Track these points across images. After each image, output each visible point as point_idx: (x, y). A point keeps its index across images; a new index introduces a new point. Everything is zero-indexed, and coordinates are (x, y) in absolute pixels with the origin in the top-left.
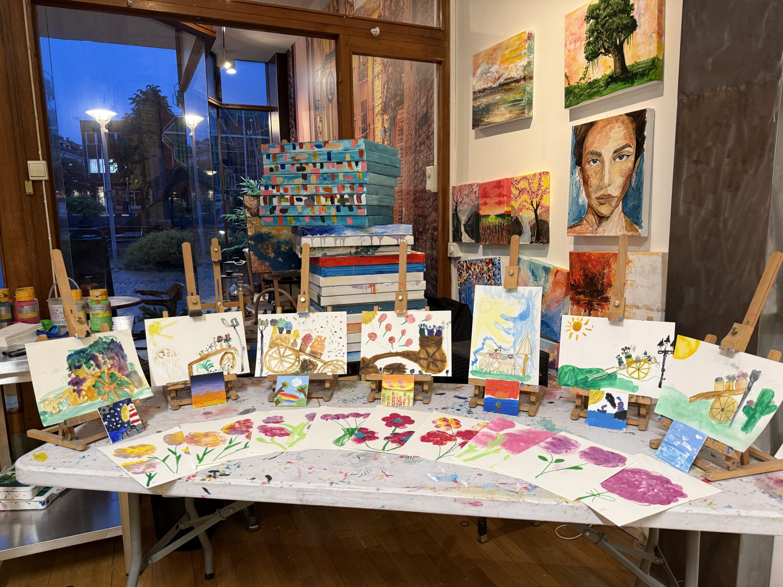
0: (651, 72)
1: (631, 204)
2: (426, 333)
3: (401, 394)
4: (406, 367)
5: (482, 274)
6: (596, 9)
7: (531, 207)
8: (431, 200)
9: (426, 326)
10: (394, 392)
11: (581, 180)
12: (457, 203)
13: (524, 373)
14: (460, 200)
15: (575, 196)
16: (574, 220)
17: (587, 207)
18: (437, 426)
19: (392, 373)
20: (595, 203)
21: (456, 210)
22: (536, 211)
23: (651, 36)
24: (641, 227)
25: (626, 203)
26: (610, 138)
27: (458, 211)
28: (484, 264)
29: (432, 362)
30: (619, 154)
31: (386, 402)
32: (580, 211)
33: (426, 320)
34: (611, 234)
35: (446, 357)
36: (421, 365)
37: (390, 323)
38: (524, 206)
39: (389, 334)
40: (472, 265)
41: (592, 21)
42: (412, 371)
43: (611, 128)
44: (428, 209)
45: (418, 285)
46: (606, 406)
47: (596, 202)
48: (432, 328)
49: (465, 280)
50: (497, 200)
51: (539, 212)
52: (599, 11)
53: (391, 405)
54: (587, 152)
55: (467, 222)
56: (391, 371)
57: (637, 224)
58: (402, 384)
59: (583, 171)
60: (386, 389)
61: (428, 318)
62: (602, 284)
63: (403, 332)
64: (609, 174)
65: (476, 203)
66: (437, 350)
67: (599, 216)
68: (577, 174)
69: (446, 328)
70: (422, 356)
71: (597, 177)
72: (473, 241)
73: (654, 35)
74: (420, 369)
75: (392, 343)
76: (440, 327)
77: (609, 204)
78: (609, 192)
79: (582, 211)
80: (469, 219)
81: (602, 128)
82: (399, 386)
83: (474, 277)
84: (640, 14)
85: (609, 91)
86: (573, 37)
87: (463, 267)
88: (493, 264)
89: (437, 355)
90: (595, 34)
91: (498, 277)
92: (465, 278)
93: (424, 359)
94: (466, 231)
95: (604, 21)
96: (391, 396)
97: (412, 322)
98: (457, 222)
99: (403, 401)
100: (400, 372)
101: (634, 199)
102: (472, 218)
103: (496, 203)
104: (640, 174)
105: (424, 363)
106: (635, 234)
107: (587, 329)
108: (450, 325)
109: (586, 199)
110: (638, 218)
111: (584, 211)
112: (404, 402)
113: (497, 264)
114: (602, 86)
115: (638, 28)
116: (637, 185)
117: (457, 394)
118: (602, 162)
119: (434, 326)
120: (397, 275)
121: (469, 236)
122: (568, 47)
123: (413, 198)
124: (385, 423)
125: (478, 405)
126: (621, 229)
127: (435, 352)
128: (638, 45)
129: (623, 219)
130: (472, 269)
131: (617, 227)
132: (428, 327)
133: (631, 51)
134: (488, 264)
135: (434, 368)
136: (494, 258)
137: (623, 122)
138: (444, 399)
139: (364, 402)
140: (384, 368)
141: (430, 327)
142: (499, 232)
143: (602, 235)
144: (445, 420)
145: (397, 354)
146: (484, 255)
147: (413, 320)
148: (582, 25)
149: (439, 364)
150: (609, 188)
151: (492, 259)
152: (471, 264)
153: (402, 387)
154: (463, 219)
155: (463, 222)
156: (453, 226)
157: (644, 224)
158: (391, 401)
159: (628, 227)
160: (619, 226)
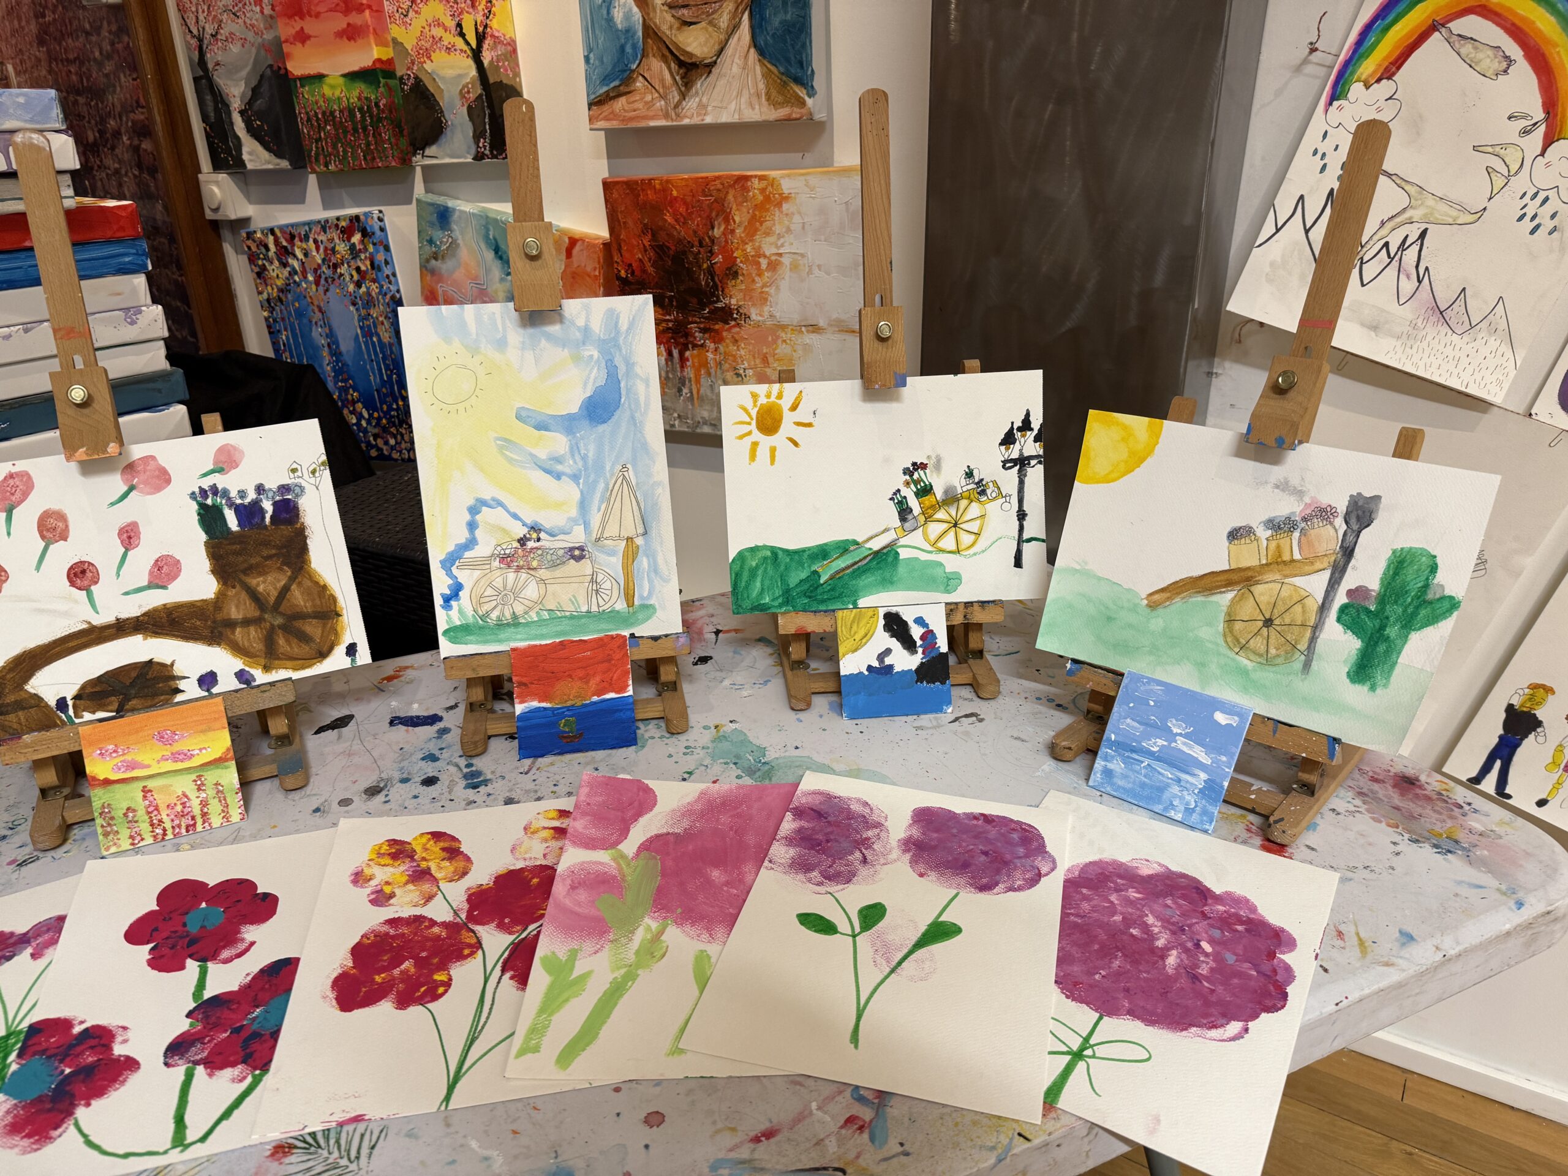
1: (776, 20)
2: (232, 522)
3: (184, 785)
4: (178, 670)
5: (335, 266)
7: (460, 43)
8: (105, 33)
9: (225, 493)
10: (150, 784)
12: (200, 40)
13: (629, 598)
14: (210, 29)
16: (606, 79)
17: (640, 34)
18: (380, 898)
19: (120, 712)
20: (664, 21)
21: (202, 62)
22: (477, 55)
24: (812, 92)
25: (762, 18)
27: (210, 66)
28: (335, 235)
29: (286, 629)
31: (125, 833)
32: (622, 48)
33: (218, 470)
34: (725, 118)
35: (333, 599)
36: (238, 650)
37: (55, 506)
38: (437, 41)
39: (63, 555)
40: (297, 242)
42: (208, 680)
44: (100, 65)
45: (133, 323)
46: (888, 651)
47: (668, 17)
48: (252, 496)
49: (281, 290)
50: (340, 22)
51: (487, 57)
53: (150, 840)
55: (250, 103)
56: (115, 702)
57: (798, 81)
58: (177, 747)
60: (107, 782)
61: (225, 462)
62: (711, 272)
63: (129, 536)
65: (268, 36)
66: (292, 579)
67: (681, 64)
69: (309, 489)
70: (235, 613)
72: (285, 164)
74: (238, 664)
75: (87, 589)
76: (284, 489)
77: (711, 23)
79: (629, 49)
80: (254, 90)
82: (164, 759)
83: (311, 278)
87: (267, 249)
88: (365, 233)
89: (298, 598)
91: (387, 271)
92: (279, 283)
93: (247, 622)
94: (251, 130)
96: (140, 805)
97: (158, 489)
98: (216, 102)
99: (197, 811)
100: (155, 695)
101: (784, 3)
102: (265, 88)
103: (340, 34)
105: (252, 637)
106: (796, 112)
107: (799, 424)
108: (327, 473)
109: (635, 9)
110: (801, 63)
111: (634, 46)
112: (204, 815)
113: (378, 233)
117: (396, 705)
119: (260, 489)
120: (34, 295)
121: (267, 148)
123: (33, 27)
124: (144, 951)
125: (489, 737)
126: (755, 100)
127: (286, 590)
129: (758, 68)
130: (299, 254)
131: (740, 94)
132: (233, 494)
134: (347, 233)
135: (296, 649)
136: (366, 214)
138: (357, 746)
139: (22, 854)
140: (76, 698)
141: (242, 494)
142: (365, 129)
143: (696, 120)
144: (398, 850)
145: (121, 628)
146: (326, 206)
147: (163, 478)
149: (312, 628)
151: (357, 217)
152: (292, 237)
153: (176, 757)
154: (236, 92)
155: (236, 104)
156: (205, 118)
157: (818, 83)
158: (145, 827)
159: (774, 93)
160: (745, 93)
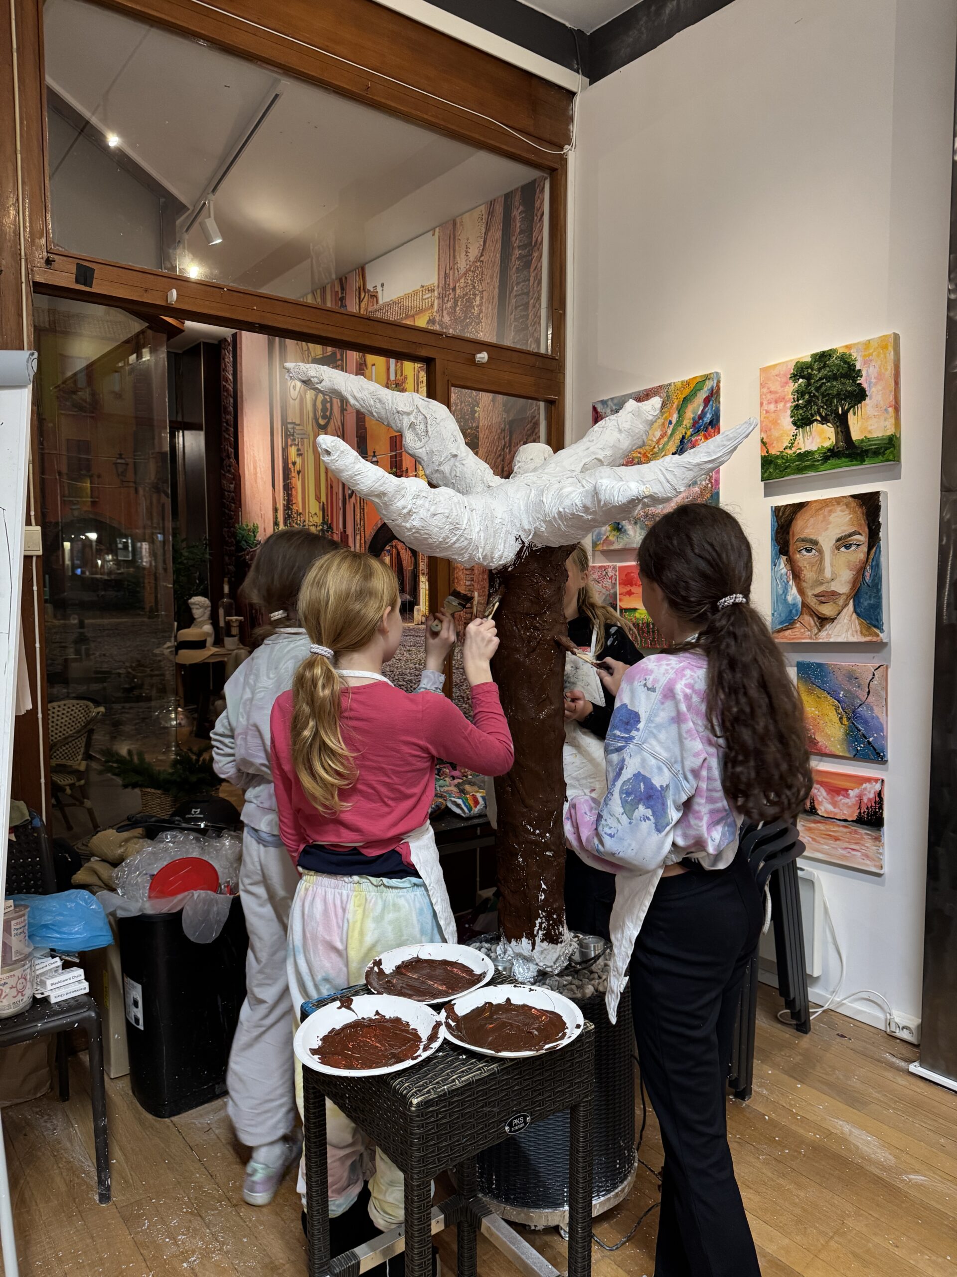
0: (888, 451)
1: (865, 603)
6: (807, 368)
11: (790, 573)
15: (781, 592)
17: (800, 606)
20: (812, 602)
23: (886, 410)
25: (859, 602)
26: (830, 523)
30: (843, 542)
32: (791, 611)
41: (801, 380)
43: (830, 511)
47: (814, 600)
52: (812, 370)
54: (795, 539)
57: (876, 626)
59: (791, 562)
64: (832, 565)
67: (819, 618)
68: (782, 565)
71: (814, 569)
73: (891, 410)
77: (834, 603)
78: (833, 588)
81: (817, 510)
84: (870, 383)
85: (829, 467)
86: (773, 396)
90: (807, 397)
95: (820, 383)
101: (870, 597)
104: (877, 567)
106: (875, 639)
109: (798, 596)
114: (818, 461)
115: (867, 399)
116: (873, 580)
118: (820, 552)
122: (765, 407)
126: (854, 633)
128: (869, 418)
129: (857, 621)
131: (847, 631)
133: (860, 423)
137: (847, 505)
143: (825, 640)
148: (787, 383)
150: (833, 583)
159: (864, 631)
160: (850, 631)
